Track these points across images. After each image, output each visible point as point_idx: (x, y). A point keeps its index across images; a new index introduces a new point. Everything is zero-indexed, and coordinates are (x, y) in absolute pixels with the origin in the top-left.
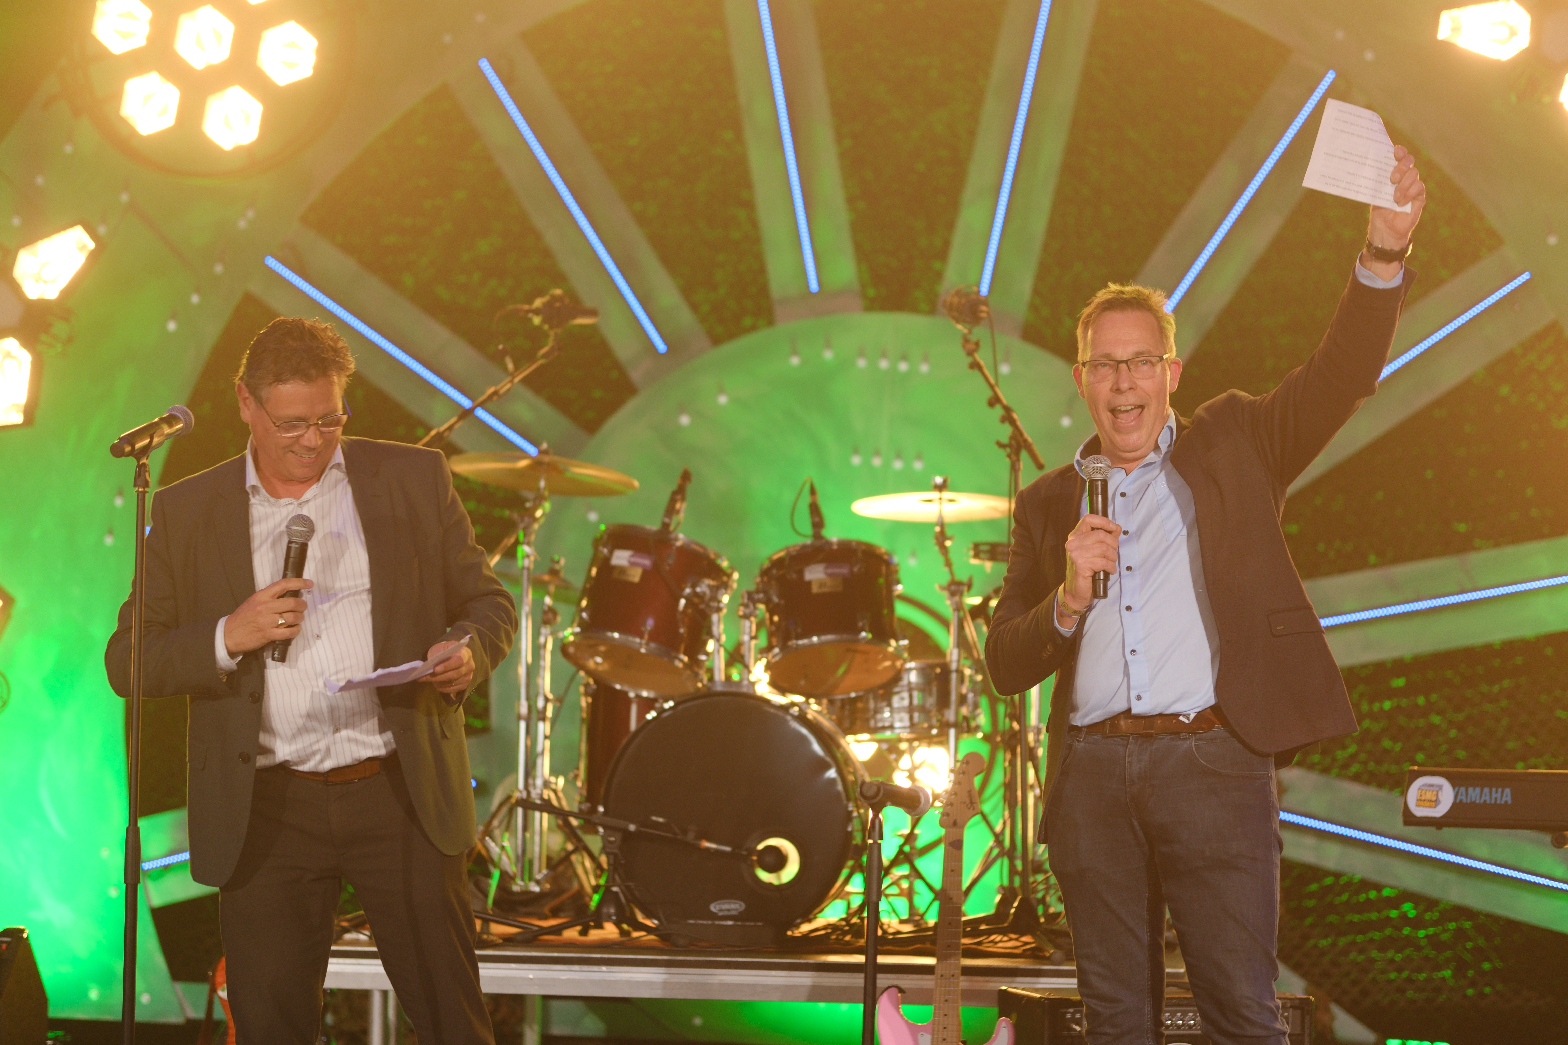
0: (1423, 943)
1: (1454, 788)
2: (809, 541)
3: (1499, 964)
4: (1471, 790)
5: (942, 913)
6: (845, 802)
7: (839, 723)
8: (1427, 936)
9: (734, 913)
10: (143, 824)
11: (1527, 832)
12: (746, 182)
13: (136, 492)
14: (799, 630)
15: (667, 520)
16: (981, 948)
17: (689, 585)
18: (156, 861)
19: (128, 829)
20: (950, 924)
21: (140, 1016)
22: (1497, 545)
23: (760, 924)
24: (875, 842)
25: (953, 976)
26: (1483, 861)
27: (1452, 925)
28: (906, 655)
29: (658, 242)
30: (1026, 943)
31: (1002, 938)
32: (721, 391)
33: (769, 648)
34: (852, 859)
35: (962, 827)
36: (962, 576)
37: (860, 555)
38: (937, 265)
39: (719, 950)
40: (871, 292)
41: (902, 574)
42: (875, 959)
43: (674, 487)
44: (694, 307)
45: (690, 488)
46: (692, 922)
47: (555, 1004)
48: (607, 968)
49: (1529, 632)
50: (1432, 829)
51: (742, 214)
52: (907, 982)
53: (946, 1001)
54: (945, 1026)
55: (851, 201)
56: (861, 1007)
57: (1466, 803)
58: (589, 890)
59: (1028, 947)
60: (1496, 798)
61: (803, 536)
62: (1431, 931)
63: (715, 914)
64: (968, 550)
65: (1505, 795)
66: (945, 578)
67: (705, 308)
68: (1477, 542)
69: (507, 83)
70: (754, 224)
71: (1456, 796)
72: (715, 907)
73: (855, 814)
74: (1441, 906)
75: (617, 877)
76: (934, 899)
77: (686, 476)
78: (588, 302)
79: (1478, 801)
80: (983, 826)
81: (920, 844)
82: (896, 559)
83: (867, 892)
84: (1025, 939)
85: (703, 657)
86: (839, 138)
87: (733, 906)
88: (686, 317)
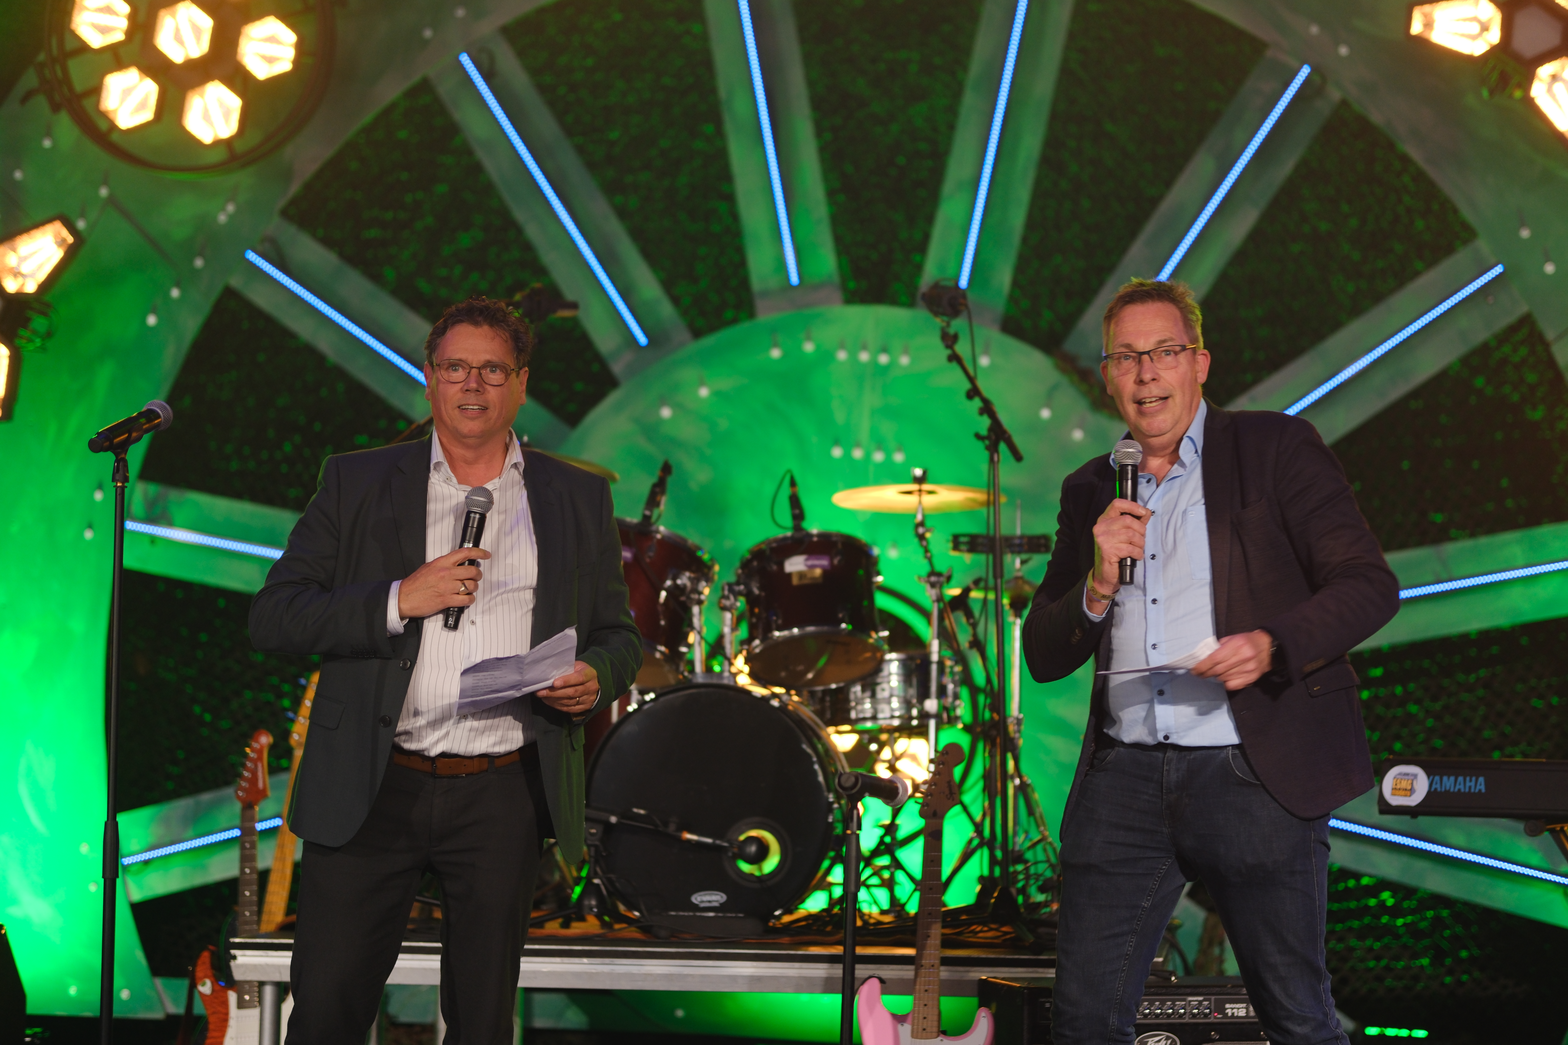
0: (1402, 931)
1: (1429, 777)
2: (789, 533)
3: (1476, 952)
4: (1445, 778)
5: (922, 903)
6: (826, 793)
7: (820, 713)
8: (1405, 925)
9: (716, 904)
10: (122, 819)
11: (1504, 820)
12: (726, 176)
13: (114, 486)
14: (780, 622)
15: (647, 513)
16: (961, 938)
17: (670, 576)
18: (136, 856)
19: (106, 823)
20: (930, 914)
21: (118, 1012)
22: (1473, 535)
23: (741, 915)
24: (854, 833)
25: (933, 966)
26: (1460, 850)
27: (1430, 914)
28: (886, 647)
29: (638, 235)
30: (1006, 933)
31: (982, 929)
32: (702, 383)
33: (748, 641)
34: (833, 850)
35: (942, 817)
36: (941, 566)
37: (840, 546)
38: (917, 258)
39: (701, 941)
40: (852, 285)
41: (882, 566)
42: (854, 950)
43: (654, 479)
44: (676, 301)
45: (670, 481)
46: (673, 913)
47: (537, 997)
48: (588, 960)
49: (1503, 621)
50: (1407, 818)
51: (723, 207)
52: (890, 972)
53: (926, 991)
54: (925, 1016)
55: (831, 194)
56: (839, 997)
57: (1441, 792)
58: (571, 881)
59: (1008, 937)
60: (1470, 787)
61: (783, 527)
62: (1409, 919)
63: (697, 905)
64: (948, 541)
65: (1479, 783)
66: (925, 569)
67: (687, 301)
68: (1453, 532)
69: (487, 78)
70: (735, 216)
71: (1431, 785)
72: (696, 899)
73: (836, 806)
74: (1419, 895)
75: (598, 870)
76: (915, 890)
77: (667, 469)
78: (570, 295)
79: (1452, 790)
80: (964, 817)
81: (901, 834)
82: (876, 551)
83: (846, 884)
84: (1004, 929)
85: (683, 649)
86: (819, 132)
87: (714, 898)
88: (666, 310)
